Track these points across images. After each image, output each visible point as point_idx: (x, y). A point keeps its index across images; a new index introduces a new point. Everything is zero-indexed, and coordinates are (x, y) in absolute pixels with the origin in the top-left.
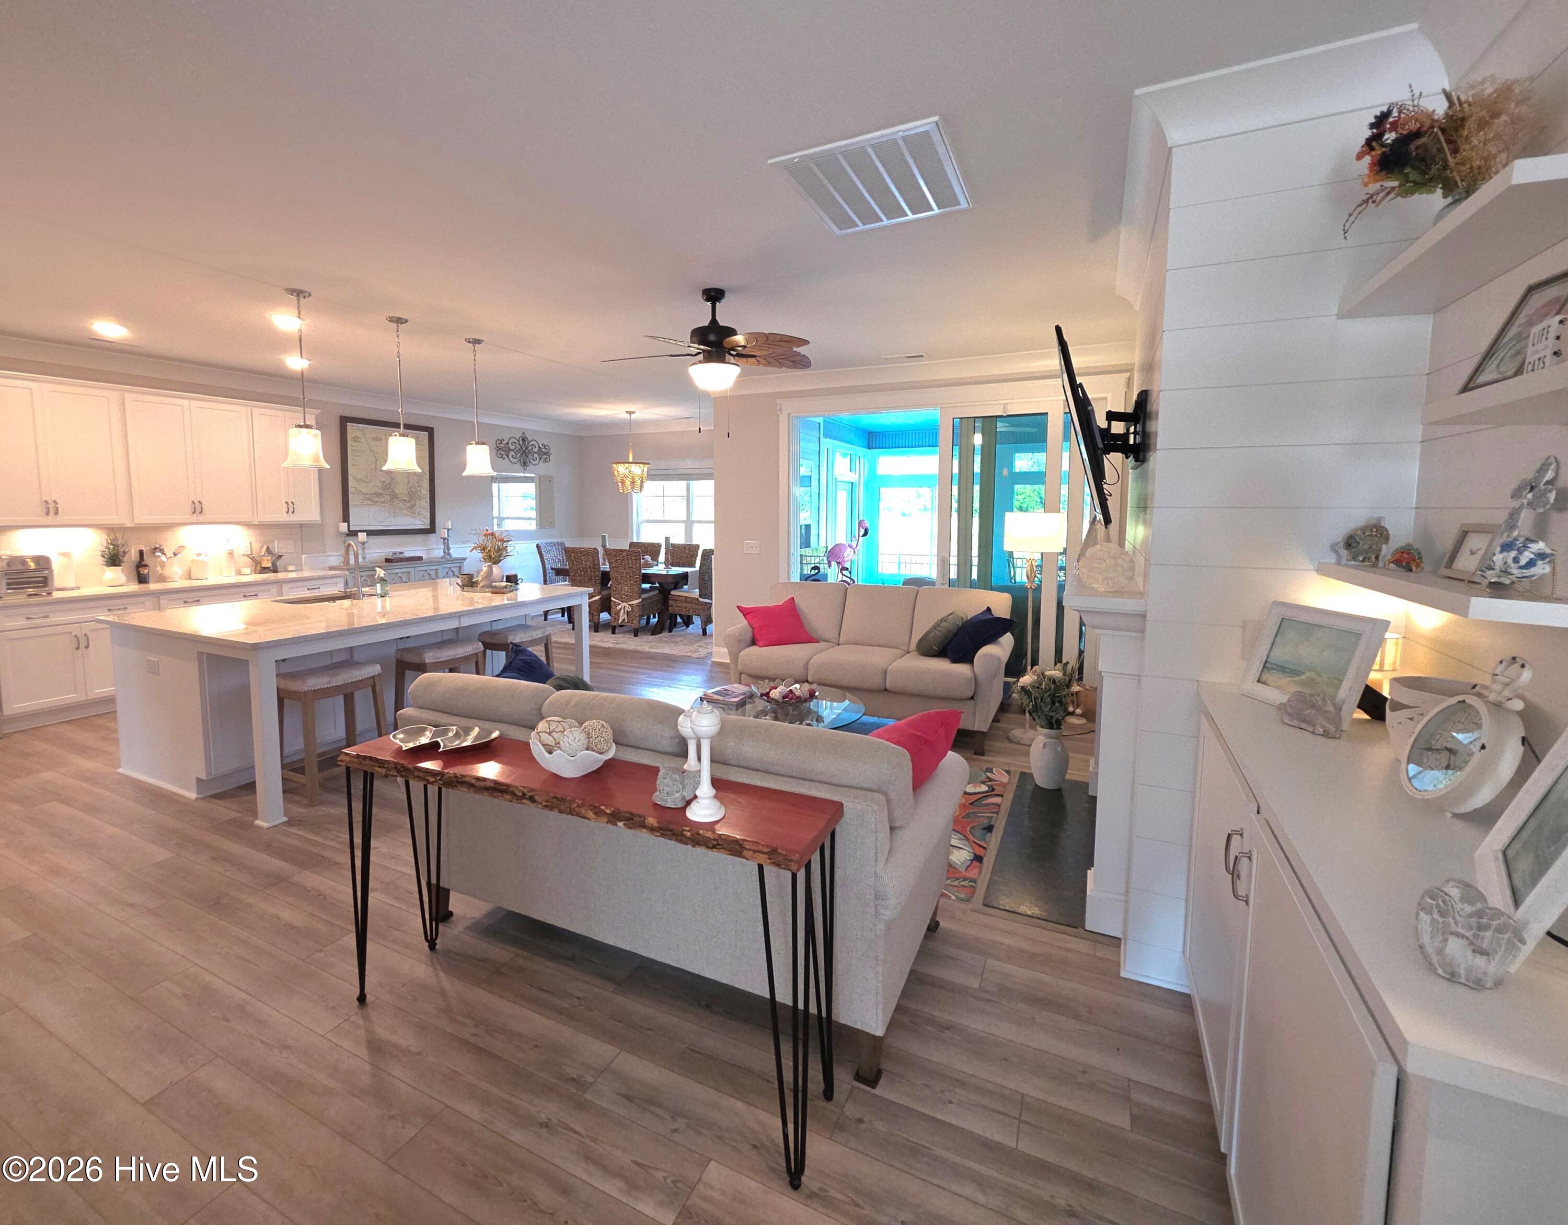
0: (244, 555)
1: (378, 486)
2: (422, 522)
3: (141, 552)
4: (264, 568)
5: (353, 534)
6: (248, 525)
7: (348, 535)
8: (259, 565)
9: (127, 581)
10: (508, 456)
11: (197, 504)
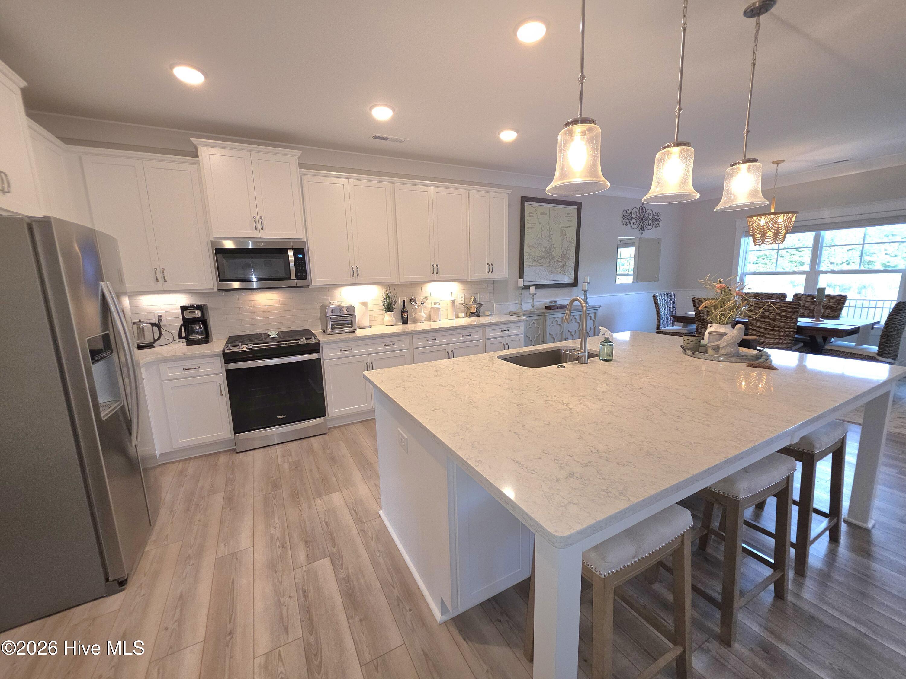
0: (460, 304)
1: (542, 251)
2: (568, 278)
3: (404, 302)
4: (472, 313)
5: (527, 287)
6: (463, 282)
7: (523, 289)
8: (469, 312)
9: (396, 322)
10: (630, 223)
11: (435, 266)
